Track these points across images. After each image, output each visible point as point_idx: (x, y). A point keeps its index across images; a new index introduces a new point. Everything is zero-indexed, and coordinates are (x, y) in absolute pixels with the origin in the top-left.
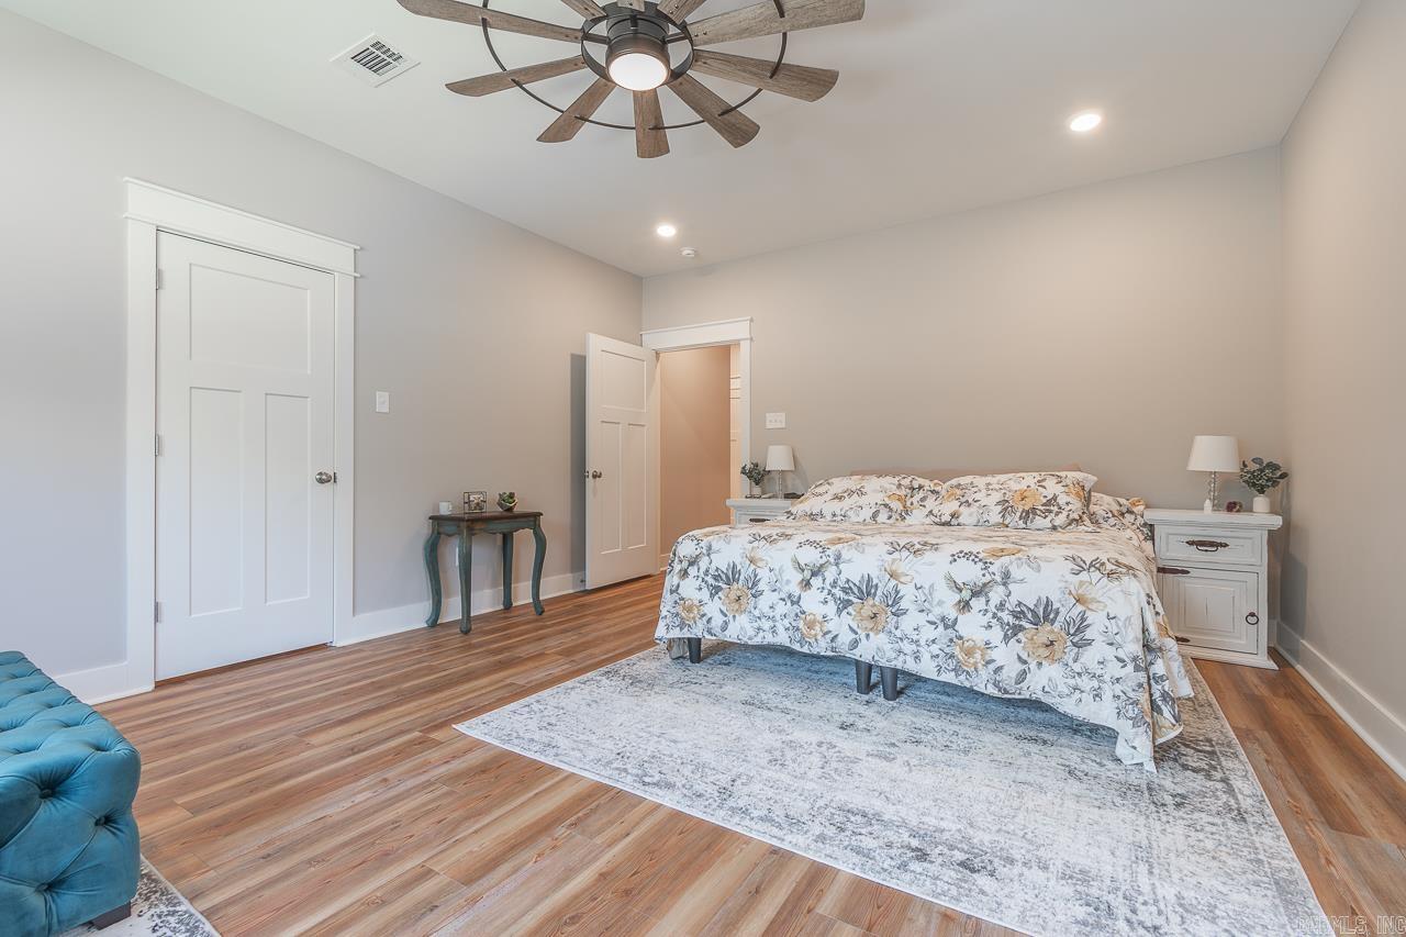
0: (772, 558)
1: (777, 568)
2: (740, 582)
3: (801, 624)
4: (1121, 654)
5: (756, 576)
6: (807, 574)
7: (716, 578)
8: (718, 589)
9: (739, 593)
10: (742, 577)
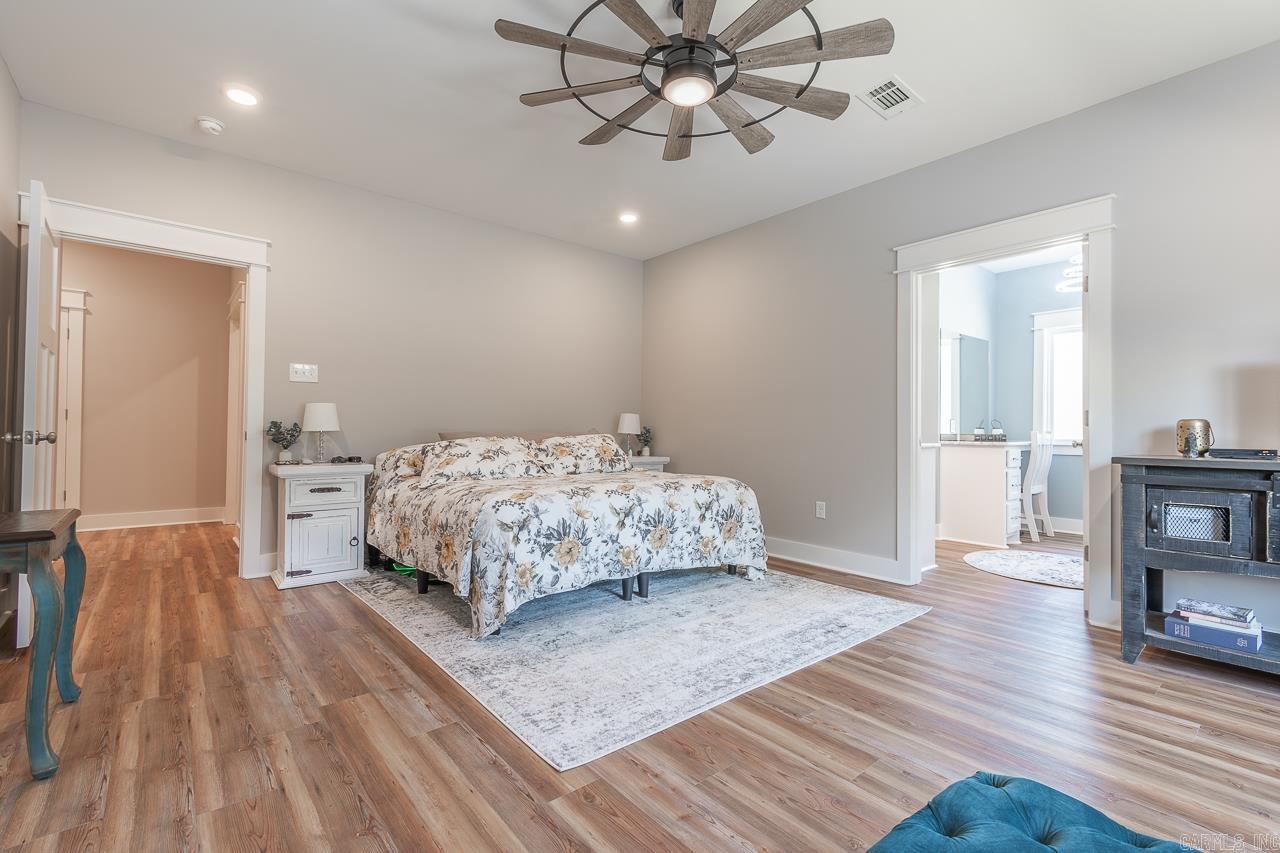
0: (595, 508)
1: (600, 516)
2: (571, 535)
3: (621, 557)
4: (755, 526)
5: (584, 527)
6: (622, 515)
7: (548, 537)
8: (549, 547)
9: (570, 546)
10: (572, 531)
